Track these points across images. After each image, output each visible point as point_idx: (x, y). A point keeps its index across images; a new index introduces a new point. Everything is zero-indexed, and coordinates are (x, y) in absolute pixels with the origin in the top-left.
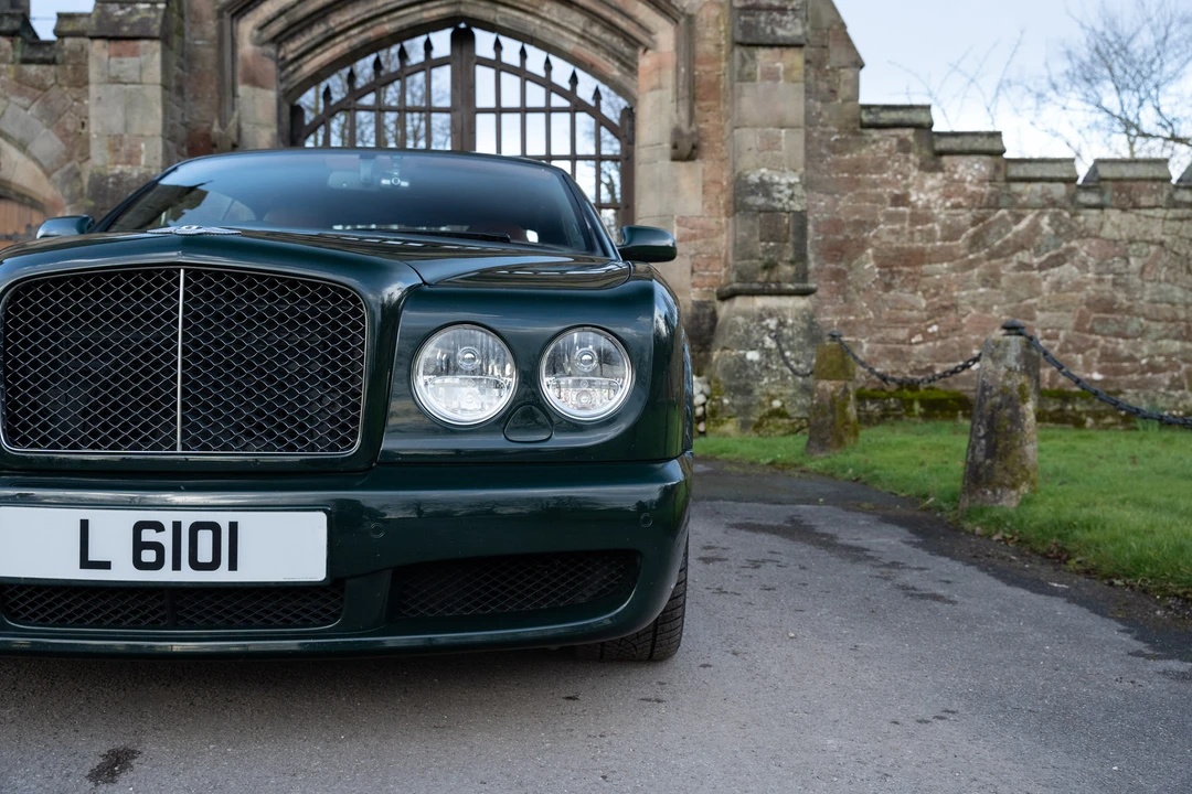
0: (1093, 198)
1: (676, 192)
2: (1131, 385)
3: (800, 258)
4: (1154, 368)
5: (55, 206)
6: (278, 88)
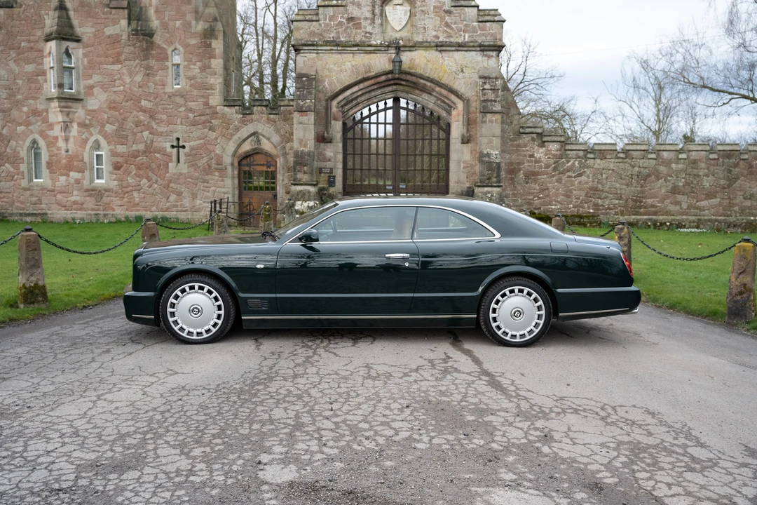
0: (592, 156)
1: (463, 153)
2: (602, 214)
3: (498, 176)
4: (609, 209)
5: (277, 156)
6: (342, 120)
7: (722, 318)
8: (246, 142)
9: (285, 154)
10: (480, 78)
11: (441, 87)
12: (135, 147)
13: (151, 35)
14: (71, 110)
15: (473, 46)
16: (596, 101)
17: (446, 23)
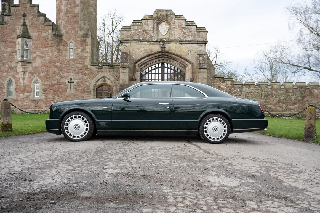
5: (113, 86)
6: (140, 71)
7: (302, 139)
8: (100, 80)
9: (116, 86)
10: (198, 54)
11: (181, 58)
12: (52, 82)
13: (61, 36)
14: (26, 67)
15: (195, 42)
16: (246, 69)
17: (184, 32)
